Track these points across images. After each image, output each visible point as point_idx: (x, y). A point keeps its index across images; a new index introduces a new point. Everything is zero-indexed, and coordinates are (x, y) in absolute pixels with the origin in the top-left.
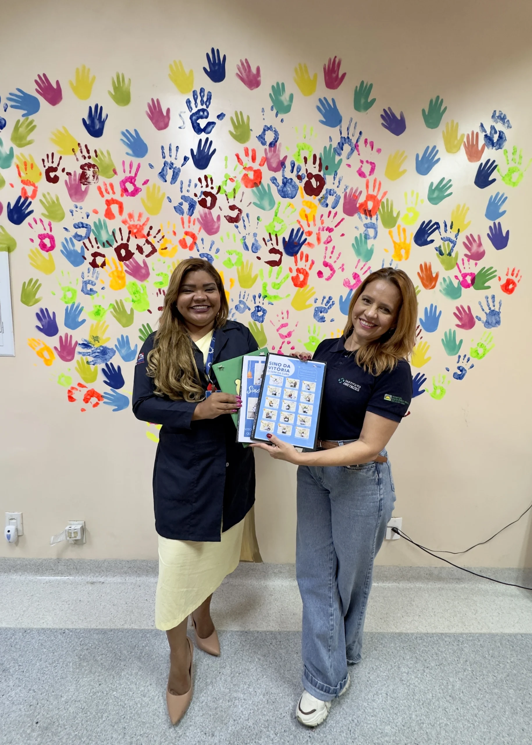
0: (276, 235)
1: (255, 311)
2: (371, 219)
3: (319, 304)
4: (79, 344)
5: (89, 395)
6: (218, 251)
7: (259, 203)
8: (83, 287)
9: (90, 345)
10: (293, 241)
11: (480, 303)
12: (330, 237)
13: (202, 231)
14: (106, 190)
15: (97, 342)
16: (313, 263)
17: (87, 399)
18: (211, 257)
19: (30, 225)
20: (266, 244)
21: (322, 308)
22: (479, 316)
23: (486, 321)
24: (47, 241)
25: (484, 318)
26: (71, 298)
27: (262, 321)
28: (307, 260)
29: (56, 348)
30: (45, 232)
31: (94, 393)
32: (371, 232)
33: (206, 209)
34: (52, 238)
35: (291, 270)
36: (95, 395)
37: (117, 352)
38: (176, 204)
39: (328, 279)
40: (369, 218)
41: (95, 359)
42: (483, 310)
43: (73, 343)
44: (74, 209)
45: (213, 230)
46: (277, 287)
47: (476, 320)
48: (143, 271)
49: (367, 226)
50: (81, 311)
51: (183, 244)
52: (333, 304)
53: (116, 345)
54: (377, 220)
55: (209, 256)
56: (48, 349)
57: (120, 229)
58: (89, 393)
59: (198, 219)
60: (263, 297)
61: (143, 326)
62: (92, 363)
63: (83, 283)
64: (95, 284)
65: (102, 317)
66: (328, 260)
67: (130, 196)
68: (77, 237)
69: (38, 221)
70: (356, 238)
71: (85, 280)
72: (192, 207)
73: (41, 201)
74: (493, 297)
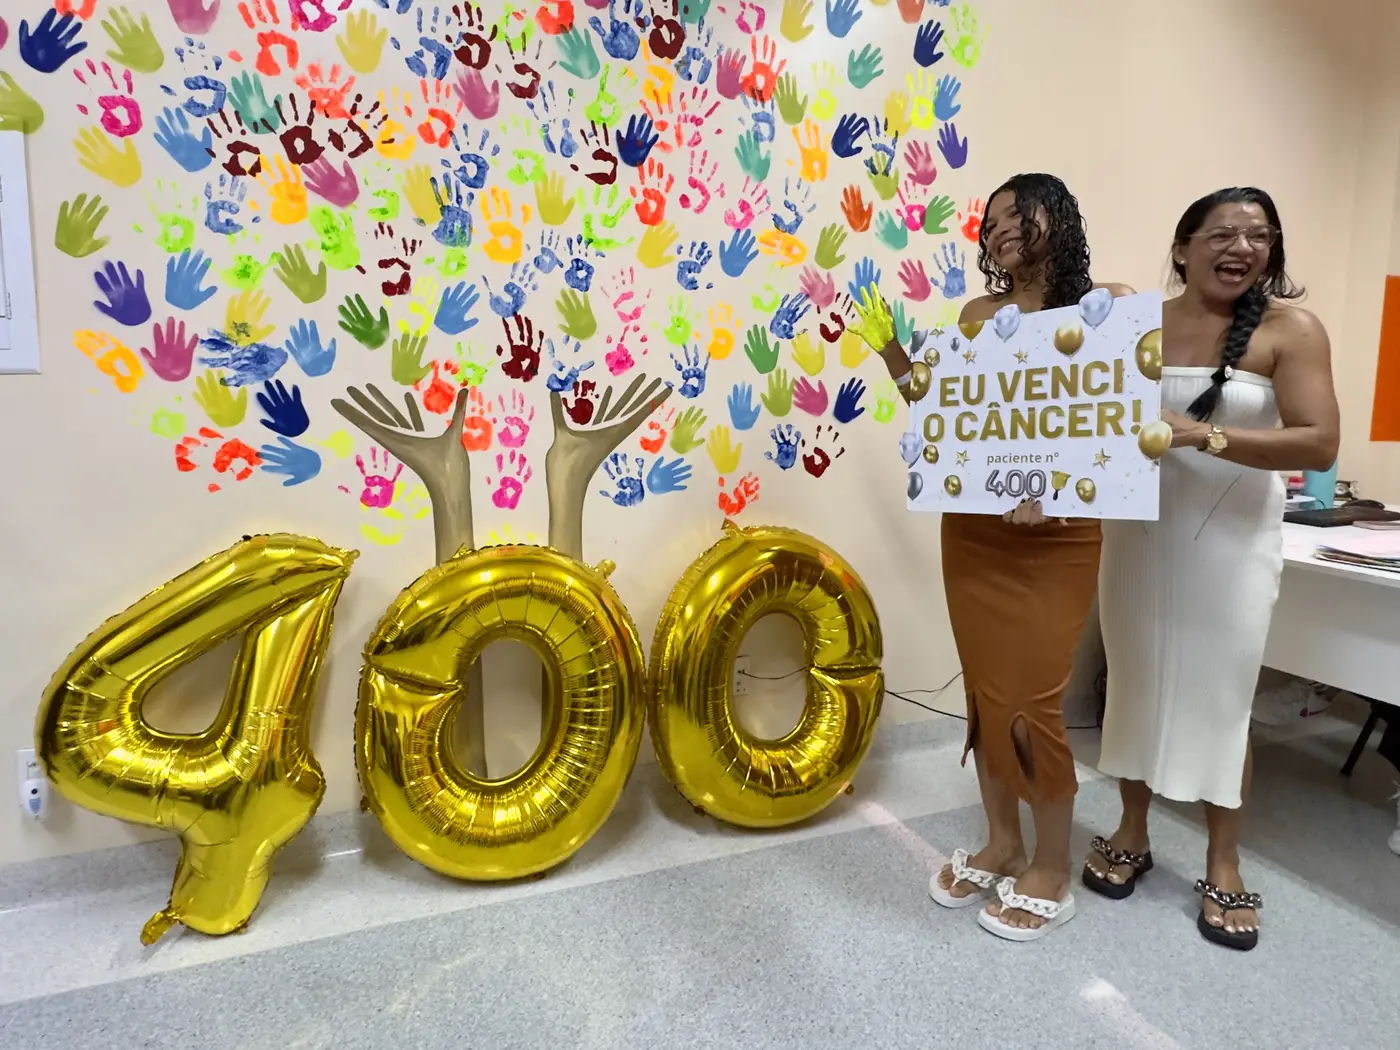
0: (604, 126)
1: (572, 268)
2: (763, 106)
3: (685, 256)
4: (203, 341)
5: (226, 453)
6: (496, 150)
7: (569, 63)
8: (209, 215)
9: (228, 342)
10: (635, 138)
11: (935, 256)
12: (698, 133)
13: (465, 110)
14: (259, 13)
15: (243, 336)
16: (671, 180)
17: (223, 462)
18: (484, 162)
19: (78, 74)
20: (587, 142)
21: (691, 263)
22: (936, 278)
23: (946, 287)
24: (121, 113)
25: (942, 282)
26: (182, 240)
27: (587, 289)
28: (661, 175)
29: (145, 351)
30: (116, 93)
31: (239, 448)
32: (764, 128)
33: (470, 68)
34: (133, 108)
35: (633, 192)
36: (241, 453)
37: (291, 357)
38: (411, 54)
39: (699, 210)
40: (759, 103)
41: (240, 373)
42: (940, 268)
43: (188, 338)
44: (186, 48)
45: (486, 110)
46: (610, 223)
47: (932, 285)
48: (345, 186)
49: (758, 118)
50: (205, 267)
51: (427, 133)
52: (709, 257)
53: (288, 342)
54: (773, 108)
55: (480, 160)
56: (125, 354)
57: (292, 97)
58: (227, 449)
59: (455, 86)
60: (585, 242)
61: (348, 299)
62: (234, 382)
63: (209, 208)
64: (238, 210)
65: (254, 280)
66: (696, 175)
67: (313, 30)
68: (193, 106)
69: (99, 69)
70: (741, 137)
71: (212, 200)
72: (442, 61)
73: (105, 24)
74: (953, 246)
